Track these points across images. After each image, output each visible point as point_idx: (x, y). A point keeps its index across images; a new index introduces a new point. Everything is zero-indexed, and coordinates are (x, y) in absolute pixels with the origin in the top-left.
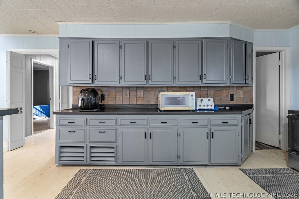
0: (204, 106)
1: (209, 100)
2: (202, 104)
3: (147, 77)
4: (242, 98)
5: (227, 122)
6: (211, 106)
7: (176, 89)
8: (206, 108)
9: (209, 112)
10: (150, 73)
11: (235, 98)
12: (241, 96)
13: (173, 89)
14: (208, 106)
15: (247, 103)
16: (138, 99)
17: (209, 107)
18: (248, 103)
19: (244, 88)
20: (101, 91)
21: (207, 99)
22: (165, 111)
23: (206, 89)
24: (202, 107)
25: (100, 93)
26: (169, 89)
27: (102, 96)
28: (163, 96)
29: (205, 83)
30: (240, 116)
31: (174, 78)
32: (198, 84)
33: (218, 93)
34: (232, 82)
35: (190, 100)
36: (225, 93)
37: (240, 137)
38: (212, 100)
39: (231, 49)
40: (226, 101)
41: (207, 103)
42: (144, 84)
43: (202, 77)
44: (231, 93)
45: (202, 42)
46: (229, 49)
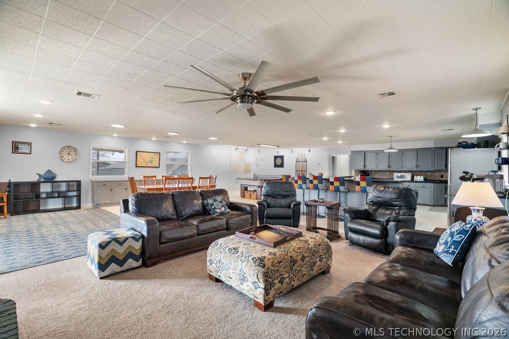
3: (389, 167)
5: (425, 186)
6: (422, 179)
8: (419, 180)
9: (421, 182)
10: (390, 165)
11: (444, 177)
20: (368, 172)
21: (419, 176)
22: (395, 182)
24: (417, 180)
27: (368, 174)
28: (395, 174)
29: (419, 169)
30: (432, 184)
31: (403, 167)
32: (415, 169)
33: (433, 174)
34: (436, 168)
35: (408, 177)
36: (437, 174)
37: (432, 193)
38: (422, 177)
39: (435, 153)
40: (438, 178)
41: (419, 178)
42: (387, 169)
43: (417, 166)
44: (442, 174)
45: (417, 150)
46: (433, 153)
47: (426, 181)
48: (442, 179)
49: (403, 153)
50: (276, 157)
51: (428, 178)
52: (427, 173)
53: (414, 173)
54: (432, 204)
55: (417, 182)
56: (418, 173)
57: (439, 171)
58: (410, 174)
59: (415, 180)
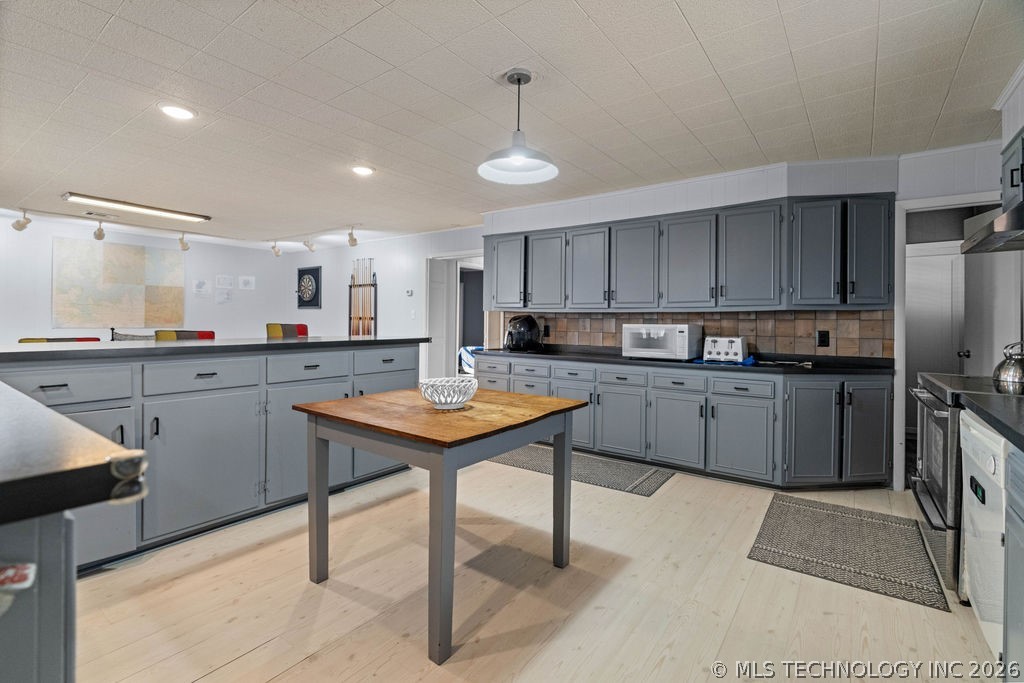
0: (719, 353)
1: (732, 342)
2: (714, 351)
3: (609, 295)
4: (857, 342)
5: (746, 389)
6: (736, 354)
7: (680, 317)
8: (722, 358)
9: (731, 366)
10: (613, 288)
11: (832, 341)
12: (851, 336)
13: (675, 317)
14: (727, 354)
15: (872, 354)
16: (605, 335)
17: (731, 357)
18: (875, 356)
19: (864, 316)
20: (546, 319)
21: (727, 339)
22: (631, 358)
23: (753, 317)
24: (714, 356)
25: (541, 324)
26: (666, 316)
27: (547, 328)
29: (724, 305)
30: (779, 379)
31: (660, 296)
32: (709, 306)
33: (784, 327)
34: (797, 301)
35: (677, 340)
36: (802, 327)
37: (779, 424)
38: (738, 341)
39: (791, 224)
40: (808, 347)
41: (726, 348)
42: (603, 307)
43: (716, 292)
44: (822, 326)
45: (717, 218)
46: (785, 224)
47: (756, 359)
48: (822, 351)
49: (661, 233)
50: (302, 273)
51: (765, 348)
52: (760, 325)
53: (705, 326)
54: (778, 482)
55: (715, 365)
56: (725, 324)
57: (813, 313)
58: (685, 327)
59: (706, 357)
